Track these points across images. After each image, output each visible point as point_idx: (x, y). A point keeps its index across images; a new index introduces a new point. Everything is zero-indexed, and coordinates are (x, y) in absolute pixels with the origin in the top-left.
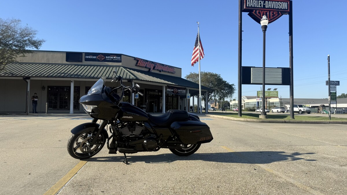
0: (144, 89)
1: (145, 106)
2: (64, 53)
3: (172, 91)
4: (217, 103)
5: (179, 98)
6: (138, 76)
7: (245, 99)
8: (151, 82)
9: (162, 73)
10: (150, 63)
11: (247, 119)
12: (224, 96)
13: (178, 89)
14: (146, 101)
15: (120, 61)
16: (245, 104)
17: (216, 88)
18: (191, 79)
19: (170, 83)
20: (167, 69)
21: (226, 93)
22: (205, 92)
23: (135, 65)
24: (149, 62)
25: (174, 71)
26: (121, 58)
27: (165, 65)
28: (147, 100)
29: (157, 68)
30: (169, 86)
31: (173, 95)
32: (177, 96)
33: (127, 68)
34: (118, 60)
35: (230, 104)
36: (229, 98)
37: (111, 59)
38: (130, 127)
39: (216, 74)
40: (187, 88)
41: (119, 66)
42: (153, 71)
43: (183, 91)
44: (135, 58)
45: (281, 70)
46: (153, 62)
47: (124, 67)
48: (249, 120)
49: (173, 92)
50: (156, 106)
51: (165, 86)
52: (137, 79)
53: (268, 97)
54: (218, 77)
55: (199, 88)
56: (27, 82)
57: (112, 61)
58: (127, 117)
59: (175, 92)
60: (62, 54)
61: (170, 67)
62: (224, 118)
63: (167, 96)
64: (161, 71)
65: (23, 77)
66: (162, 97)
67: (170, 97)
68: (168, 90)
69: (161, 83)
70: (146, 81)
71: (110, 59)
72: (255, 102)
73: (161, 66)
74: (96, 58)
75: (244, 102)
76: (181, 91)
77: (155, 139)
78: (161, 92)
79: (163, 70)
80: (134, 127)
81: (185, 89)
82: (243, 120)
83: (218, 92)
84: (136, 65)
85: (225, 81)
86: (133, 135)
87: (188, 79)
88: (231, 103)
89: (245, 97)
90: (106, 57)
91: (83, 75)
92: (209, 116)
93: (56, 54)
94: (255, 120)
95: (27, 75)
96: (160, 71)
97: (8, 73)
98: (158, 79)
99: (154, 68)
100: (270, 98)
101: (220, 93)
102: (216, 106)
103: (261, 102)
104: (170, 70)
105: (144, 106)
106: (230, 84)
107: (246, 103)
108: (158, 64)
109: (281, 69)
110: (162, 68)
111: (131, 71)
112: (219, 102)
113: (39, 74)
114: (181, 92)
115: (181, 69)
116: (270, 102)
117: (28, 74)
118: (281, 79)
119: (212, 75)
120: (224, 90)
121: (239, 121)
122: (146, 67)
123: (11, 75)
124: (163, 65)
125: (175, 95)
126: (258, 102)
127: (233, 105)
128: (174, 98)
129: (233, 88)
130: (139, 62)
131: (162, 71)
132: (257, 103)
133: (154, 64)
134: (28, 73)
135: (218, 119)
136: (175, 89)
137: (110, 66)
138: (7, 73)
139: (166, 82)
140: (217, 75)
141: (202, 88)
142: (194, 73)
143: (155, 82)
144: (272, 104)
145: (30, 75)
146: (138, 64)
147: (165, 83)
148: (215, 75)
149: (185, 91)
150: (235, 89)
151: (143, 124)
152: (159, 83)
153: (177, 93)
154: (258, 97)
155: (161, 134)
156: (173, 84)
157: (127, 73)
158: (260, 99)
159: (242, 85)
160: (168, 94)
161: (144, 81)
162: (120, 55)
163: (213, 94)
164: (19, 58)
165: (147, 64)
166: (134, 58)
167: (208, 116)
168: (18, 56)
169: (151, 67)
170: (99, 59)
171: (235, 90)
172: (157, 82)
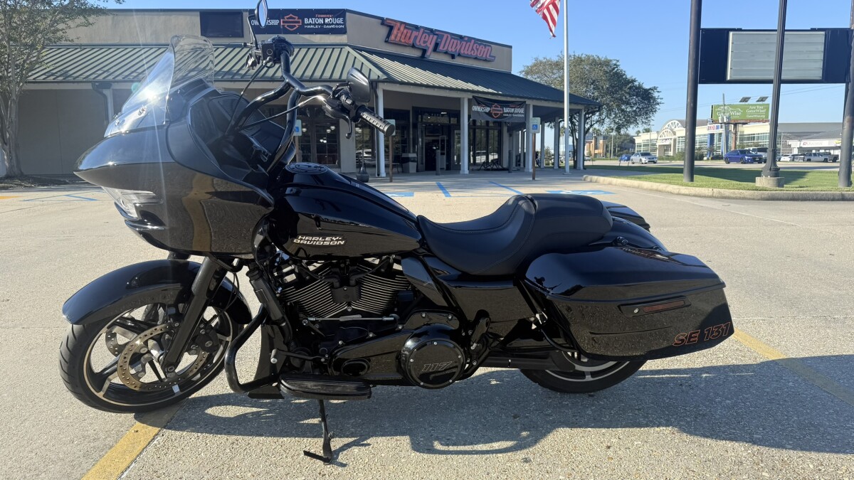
0: (411, 109)
1: (415, 155)
2: (193, 13)
3: (486, 113)
4: (601, 141)
5: (505, 129)
6: (391, 72)
7: (677, 128)
8: (427, 86)
9: (458, 61)
10: (424, 33)
11: (722, 191)
12: (629, 122)
13: (502, 107)
14: (415, 142)
15: (343, 31)
16: (675, 140)
17: (607, 99)
18: (536, 77)
19: (481, 88)
20: (472, 49)
21: (635, 111)
22: (579, 112)
23: (384, 39)
24: (422, 30)
25: (490, 56)
26: (344, 21)
27: (466, 39)
28: (420, 140)
29: (443, 48)
30: (477, 99)
31: (487, 122)
32: (499, 125)
33: (361, 51)
34: (337, 26)
35: (636, 142)
36: (640, 125)
37: (319, 24)
38: (337, 284)
39: (606, 58)
40: (528, 102)
41: (342, 45)
42: (433, 57)
43: (517, 110)
44: (382, 19)
45: (820, 38)
46: (432, 31)
47: (355, 48)
48: (727, 192)
49: (489, 114)
50: (442, 154)
51: (466, 97)
52: (390, 80)
53: (742, 121)
54: (614, 69)
55: (563, 102)
56: (105, 97)
57: (322, 30)
58: (318, 241)
59: (495, 114)
60: (188, 18)
61: (480, 45)
62: (645, 187)
63: (473, 126)
64: (456, 55)
65: (93, 82)
66: (459, 129)
67: (480, 127)
68: (476, 108)
69: (457, 90)
70: (415, 85)
71: (315, 24)
72: (705, 135)
73: (456, 41)
74: (280, 23)
75: (673, 137)
76: (513, 110)
77: (454, 335)
78: (457, 115)
79: (462, 52)
80: (353, 282)
81: (521, 105)
82: (710, 194)
83: (610, 110)
84: (386, 42)
85: (633, 78)
86: (355, 312)
87: (529, 77)
88: (638, 140)
89: (677, 122)
90: (306, 21)
91: (245, 71)
92: (596, 182)
93: (174, 19)
94: (747, 193)
95: (101, 78)
96: (453, 57)
97: (56, 73)
98: (449, 79)
99: (435, 49)
100: (746, 123)
101: (616, 114)
102: (596, 148)
103: (720, 134)
104: (482, 52)
105: (412, 155)
106: (646, 86)
107: (679, 137)
108: (446, 35)
109: (823, 33)
110: (458, 47)
111: (375, 58)
112: (605, 138)
113: (133, 72)
114: (512, 113)
115: (511, 47)
116: (745, 133)
117: (105, 74)
118: (820, 65)
119: (596, 63)
120: (628, 103)
121: (695, 196)
122: (413, 46)
123: (60, 78)
124: (461, 37)
125: (494, 122)
126: (712, 136)
127: (644, 145)
128: (491, 132)
129: (654, 99)
130: (395, 31)
131: (459, 55)
132: (707, 139)
133: (435, 37)
134: (104, 72)
135: (625, 189)
136: (496, 107)
137: (317, 46)
138: (53, 75)
139: (471, 86)
140: (611, 61)
141: (571, 102)
142: (544, 58)
143: (440, 88)
144: (748, 139)
145: (111, 78)
146: (392, 37)
147: (468, 91)
148: (605, 62)
149: (522, 111)
150: (659, 101)
151: (396, 267)
152: (451, 89)
153: (502, 116)
154: (714, 122)
155: (482, 314)
156: (490, 90)
157: (363, 63)
158: (717, 128)
159: (699, 85)
160: (474, 121)
161: (409, 84)
162: (340, 13)
163: (595, 117)
164: (75, 31)
165: (416, 37)
166: (380, 21)
167: (591, 181)
168: (70, 23)
169: (428, 44)
170: (288, 26)
171: (658, 104)
172: (445, 88)
